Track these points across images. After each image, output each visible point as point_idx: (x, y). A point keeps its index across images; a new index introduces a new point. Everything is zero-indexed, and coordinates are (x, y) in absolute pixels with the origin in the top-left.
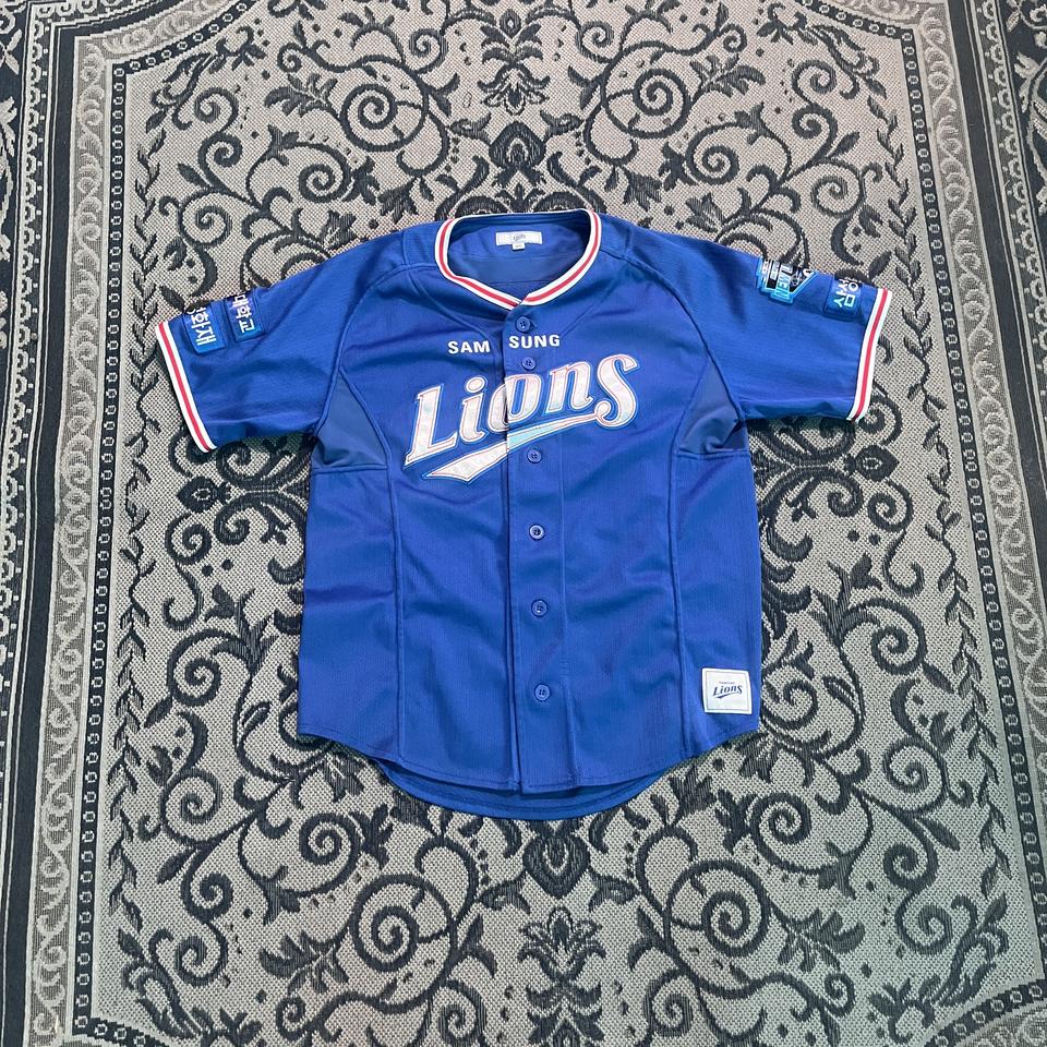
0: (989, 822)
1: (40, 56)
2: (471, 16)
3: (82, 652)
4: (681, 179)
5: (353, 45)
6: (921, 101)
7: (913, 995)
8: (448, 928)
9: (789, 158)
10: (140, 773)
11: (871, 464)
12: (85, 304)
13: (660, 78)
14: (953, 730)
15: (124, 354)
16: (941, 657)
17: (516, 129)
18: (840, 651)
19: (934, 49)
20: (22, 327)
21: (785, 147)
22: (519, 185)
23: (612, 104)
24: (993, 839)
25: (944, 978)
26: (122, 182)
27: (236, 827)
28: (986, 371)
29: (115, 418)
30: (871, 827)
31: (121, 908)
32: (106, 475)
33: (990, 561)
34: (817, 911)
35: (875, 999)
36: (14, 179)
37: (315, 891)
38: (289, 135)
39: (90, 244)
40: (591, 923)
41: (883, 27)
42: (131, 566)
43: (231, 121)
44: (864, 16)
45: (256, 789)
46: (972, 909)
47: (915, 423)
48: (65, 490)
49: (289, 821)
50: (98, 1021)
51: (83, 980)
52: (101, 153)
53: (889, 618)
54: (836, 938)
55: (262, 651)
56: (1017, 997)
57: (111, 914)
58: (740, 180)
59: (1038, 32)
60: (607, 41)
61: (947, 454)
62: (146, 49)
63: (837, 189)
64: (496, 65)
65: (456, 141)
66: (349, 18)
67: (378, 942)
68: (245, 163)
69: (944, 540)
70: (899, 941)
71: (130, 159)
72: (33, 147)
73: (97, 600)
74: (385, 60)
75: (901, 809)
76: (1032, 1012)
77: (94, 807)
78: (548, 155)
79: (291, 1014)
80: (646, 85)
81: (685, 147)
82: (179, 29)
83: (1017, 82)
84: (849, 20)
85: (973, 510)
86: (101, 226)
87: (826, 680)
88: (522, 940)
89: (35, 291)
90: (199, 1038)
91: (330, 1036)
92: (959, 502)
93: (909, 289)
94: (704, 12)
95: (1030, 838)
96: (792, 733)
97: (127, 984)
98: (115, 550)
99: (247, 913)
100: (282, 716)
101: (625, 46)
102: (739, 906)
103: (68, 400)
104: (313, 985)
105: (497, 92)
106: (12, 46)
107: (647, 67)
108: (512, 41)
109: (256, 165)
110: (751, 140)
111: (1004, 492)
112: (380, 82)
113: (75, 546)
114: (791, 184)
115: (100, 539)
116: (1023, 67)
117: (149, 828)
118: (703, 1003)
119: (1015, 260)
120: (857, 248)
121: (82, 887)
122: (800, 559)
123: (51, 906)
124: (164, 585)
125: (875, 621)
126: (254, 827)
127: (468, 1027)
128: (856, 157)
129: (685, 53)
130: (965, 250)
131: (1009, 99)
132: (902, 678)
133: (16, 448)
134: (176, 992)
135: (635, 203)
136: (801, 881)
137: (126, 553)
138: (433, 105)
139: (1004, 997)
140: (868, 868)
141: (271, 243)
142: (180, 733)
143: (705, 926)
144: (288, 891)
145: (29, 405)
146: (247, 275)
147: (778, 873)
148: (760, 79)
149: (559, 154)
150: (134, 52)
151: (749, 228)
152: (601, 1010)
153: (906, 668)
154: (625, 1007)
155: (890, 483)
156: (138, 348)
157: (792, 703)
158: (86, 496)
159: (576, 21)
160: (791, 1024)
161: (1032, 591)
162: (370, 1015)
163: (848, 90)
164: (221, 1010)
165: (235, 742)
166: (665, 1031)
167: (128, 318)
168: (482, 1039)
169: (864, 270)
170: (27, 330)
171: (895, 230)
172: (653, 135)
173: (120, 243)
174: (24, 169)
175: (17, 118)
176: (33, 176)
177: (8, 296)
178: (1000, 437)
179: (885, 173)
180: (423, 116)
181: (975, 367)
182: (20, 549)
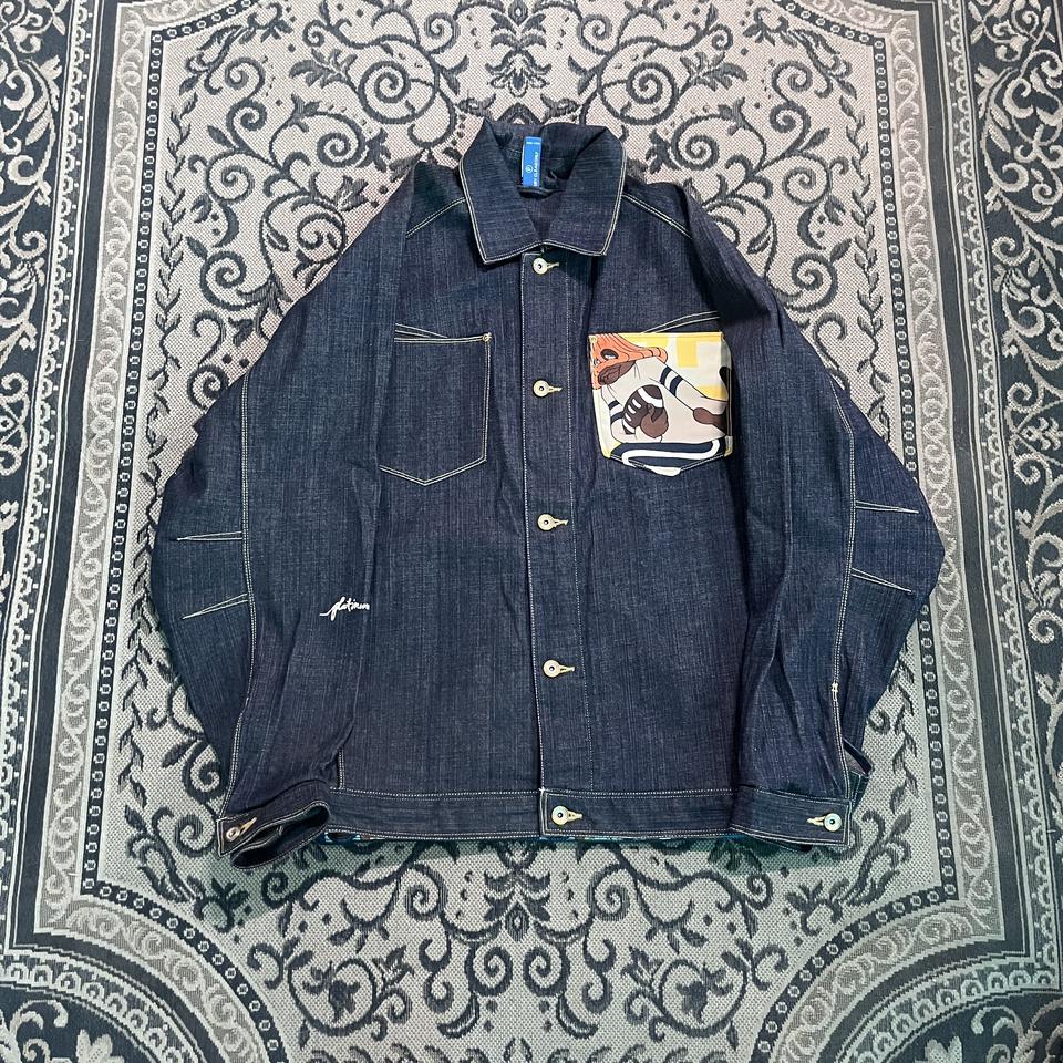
0: (903, 748)
1: (84, 19)
2: (483, 3)
3: (102, 562)
4: (667, 164)
5: (373, 24)
6: (887, 104)
7: (825, 895)
9: (765, 149)
10: (151, 671)
12: (117, 248)
13: (652, 71)
15: (151, 296)
17: (518, 110)
19: (903, 57)
20: (59, 266)
21: (762, 140)
23: (607, 90)
24: (905, 763)
25: (853, 880)
26: (155, 140)
28: (929, 350)
29: (139, 353)
31: (129, 787)
32: (130, 405)
35: (791, 897)
36: (57, 131)
38: (312, 104)
39: (123, 194)
41: (858, 34)
42: (148, 487)
43: (258, 89)
44: (842, 23)
46: (880, 823)
48: (92, 416)
50: (103, 884)
51: (91, 847)
52: (137, 112)
56: (916, 901)
57: (119, 791)
58: (719, 167)
59: (999, 45)
60: (605, 35)
61: (889, 423)
62: (183, 18)
63: (807, 180)
64: (503, 50)
65: (463, 118)
68: (268, 130)
71: (164, 119)
72: (75, 103)
73: (117, 516)
74: (402, 40)
76: (929, 915)
77: (109, 698)
79: (275, 886)
80: (640, 75)
81: (671, 135)
82: (215, 2)
83: (977, 90)
84: (828, 26)
86: (134, 178)
89: (72, 234)
90: (193, 902)
91: (308, 905)
93: (866, 274)
94: (696, 11)
95: (938, 764)
97: (131, 853)
98: (135, 472)
101: (621, 41)
103: (98, 335)
104: (296, 863)
105: (502, 75)
106: (59, 8)
107: (641, 61)
108: (518, 29)
109: (279, 131)
110: (732, 132)
111: (937, 460)
112: (397, 60)
113: (100, 467)
114: (765, 173)
115: (122, 461)
116: (983, 77)
117: (157, 719)
118: (639, 894)
119: (962, 251)
120: (821, 234)
121: (94, 767)
123: (67, 781)
127: (431, 905)
128: (826, 150)
129: (676, 48)
130: (918, 242)
131: (968, 105)
133: (49, 377)
134: (173, 862)
137: (145, 476)
138: (443, 82)
139: (906, 900)
141: (290, 202)
145: (63, 338)
146: (266, 231)
148: (743, 76)
150: (172, 21)
151: (725, 212)
152: (549, 895)
154: (571, 893)
156: (163, 291)
158: (111, 422)
159: (578, 13)
160: (716, 915)
162: (345, 890)
163: (822, 90)
166: (605, 916)
167: (155, 263)
168: (442, 915)
169: (826, 254)
170: (63, 270)
171: (856, 220)
172: (642, 122)
173: (151, 195)
174: (66, 123)
175: (62, 75)
176: (73, 130)
177: (47, 238)
178: (937, 410)
179: (851, 166)
180: (434, 93)
181: (920, 346)
182: (50, 467)
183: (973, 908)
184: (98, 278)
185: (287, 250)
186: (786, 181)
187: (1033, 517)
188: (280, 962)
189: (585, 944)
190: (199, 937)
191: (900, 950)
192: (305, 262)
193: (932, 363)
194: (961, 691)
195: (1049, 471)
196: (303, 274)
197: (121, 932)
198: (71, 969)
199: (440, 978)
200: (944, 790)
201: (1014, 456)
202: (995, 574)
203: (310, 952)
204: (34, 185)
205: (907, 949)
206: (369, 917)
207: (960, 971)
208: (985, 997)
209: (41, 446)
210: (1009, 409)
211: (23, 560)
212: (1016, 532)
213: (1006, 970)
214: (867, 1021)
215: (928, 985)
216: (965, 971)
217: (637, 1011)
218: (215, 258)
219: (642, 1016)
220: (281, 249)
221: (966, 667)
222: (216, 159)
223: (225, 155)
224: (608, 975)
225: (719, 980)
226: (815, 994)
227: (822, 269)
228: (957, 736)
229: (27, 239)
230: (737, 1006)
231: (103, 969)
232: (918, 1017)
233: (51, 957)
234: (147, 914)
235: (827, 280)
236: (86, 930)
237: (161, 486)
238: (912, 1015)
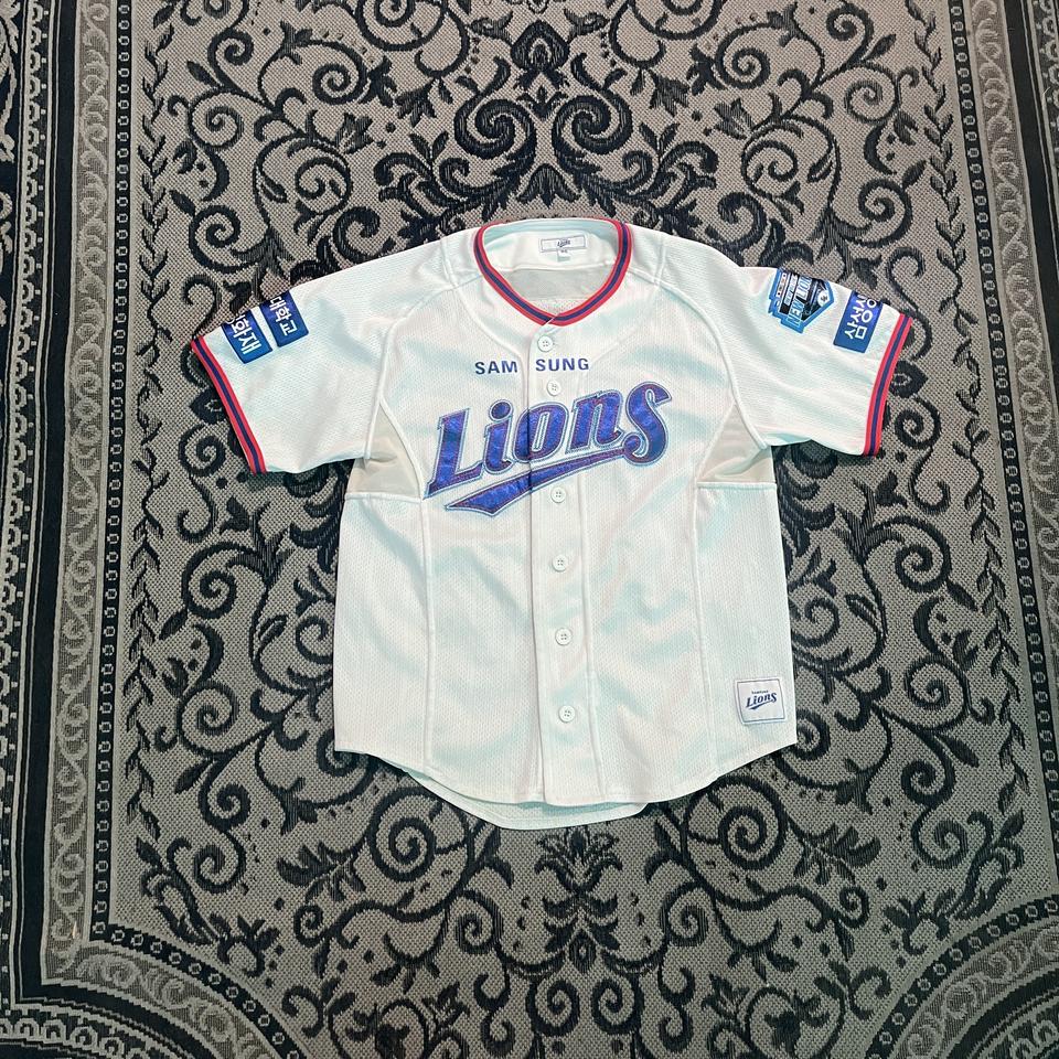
0: (1009, 740)
3: (95, 564)
4: (710, 83)
6: (960, 3)
7: (929, 908)
8: (465, 841)
9: (823, 62)
10: (156, 685)
12: (92, 207)
14: (976, 648)
15: (134, 260)
16: (964, 575)
17: (539, 28)
18: (863, 569)
20: (28, 231)
21: (818, 50)
22: (541, 88)
23: (639, 2)
24: (1012, 756)
25: (959, 892)
26: (128, 81)
27: (253, 739)
28: (1019, 286)
29: (125, 326)
30: (890, 744)
31: (139, 817)
32: (117, 385)
33: (1018, 480)
34: (834, 825)
35: (890, 912)
36: (17, 77)
37: (333, 802)
38: (303, 32)
39: (95, 144)
40: (608, 836)
42: (143, 477)
43: (242, 16)
45: (273, 701)
46: (988, 825)
47: (946, 338)
48: (75, 399)
49: (306, 733)
50: (115, 927)
51: (101, 886)
52: (107, 49)
53: (913, 536)
54: (852, 852)
55: (278, 565)
56: (1032, 912)
57: (129, 822)
58: (771, 84)
61: (978, 369)
63: (872, 94)
65: (476, 41)
67: (395, 853)
68: (257, 61)
69: (971, 457)
70: (915, 855)
71: (137, 56)
72: (37, 43)
73: (110, 511)
75: (921, 726)
76: (1047, 927)
77: (110, 718)
78: (572, 57)
79: (309, 921)
81: (714, 50)
85: (1002, 427)
86: (108, 127)
87: (848, 597)
88: (539, 852)
89: (41, 194)
90: (217, 944)
91: (347, 942)
92: (988, 419)
93: (944, 199)
95: (1049, 756)
96: (813, 651)
97: (145, 891)
98: (127, 461)
99: (265, 823)
100: (299, 630)
102: (756, 820)
103: (76, 308)
104: (331, 894)
109: (268, 64)
110: (784, 42)
111: (1035, 409)
113: (87, 457)
114: (823, 89)
115: (112, 449)
117: (166, 738)
118: (718, 914)
119: (1054, 169)
120: (891, 157)
121: (99, 797)
122: (825, 476)
123: (69, 814)
124: (178, 496)
125: (899, 539)
126: (271, 739)
127: (485, 936)
128: (893, 60)
130: (1003, 158)
132: (926, 596)
133: (23, 356)
134: (194, 899)
135: (662, 108)
136: (819, 797)
137: (138, 464)
138: (452, 1)
139: (1020, 911)
140: (886, 784)
141: (285, 146)
142: (196, 645)
143: (722, 840)
144: (305, 802)
145: (37, 311)
146: (260, 180)
147: (796, 788)
149: (584, 55)
151: (779, 135)
152: (617, 920)
153: (929, 587)
154: (641, 918)
155: (917, 400)
156: (149, 255)
157: (813, 621)
158: (97, 406)
160: (806, 936)
162: (388, 923)
164: (240, 918)
165: (251, 655)
166: (680, 941)
167: (137, 223)
168: (498, 948)
169: (898, 179)
170: (33, 235)
171: (929, 137)
172: (681, 36)
173: (127, 145)
174: (28, 66)
175: (20, 13)
176: (36, 74)
177: (13, 199)
178: (1032, 353)
179: (922, 78)
180: (442, 14)
181: (1009, 281)
182: (30, 459)
184: (73, 243)
185: (285, 201)
186: (849, 98)
188: (319, 1007)
189: (659, 974)
190: (226, 982)
191: (1015, 967)
192: (306, 214)
196: (305, 227)
197: (138, 981)
198: (86, 1023)
199: (502, 1014)
203: (352, 994)
205: (1023, 966)
206: (415, 953)
209: (18, 435)
214: (981, 1049)
217: (722, 1048)
218: (205, 214)
219: (728, 1052)
220: (278, 201)
222: (199, 100)
223: (208, 95)
224: (686, 1008)
225: (812, 1010)
226: (923, 1021)
227: (894, 197)
230: (833, 1039)
231: (122, 1023)
232: (1039, 1041)
233: (62, 1010)
234: (165, 960)
235: (900, 209)
236: (99, 980)
237: (156, 475)
238: (1032, 1040)
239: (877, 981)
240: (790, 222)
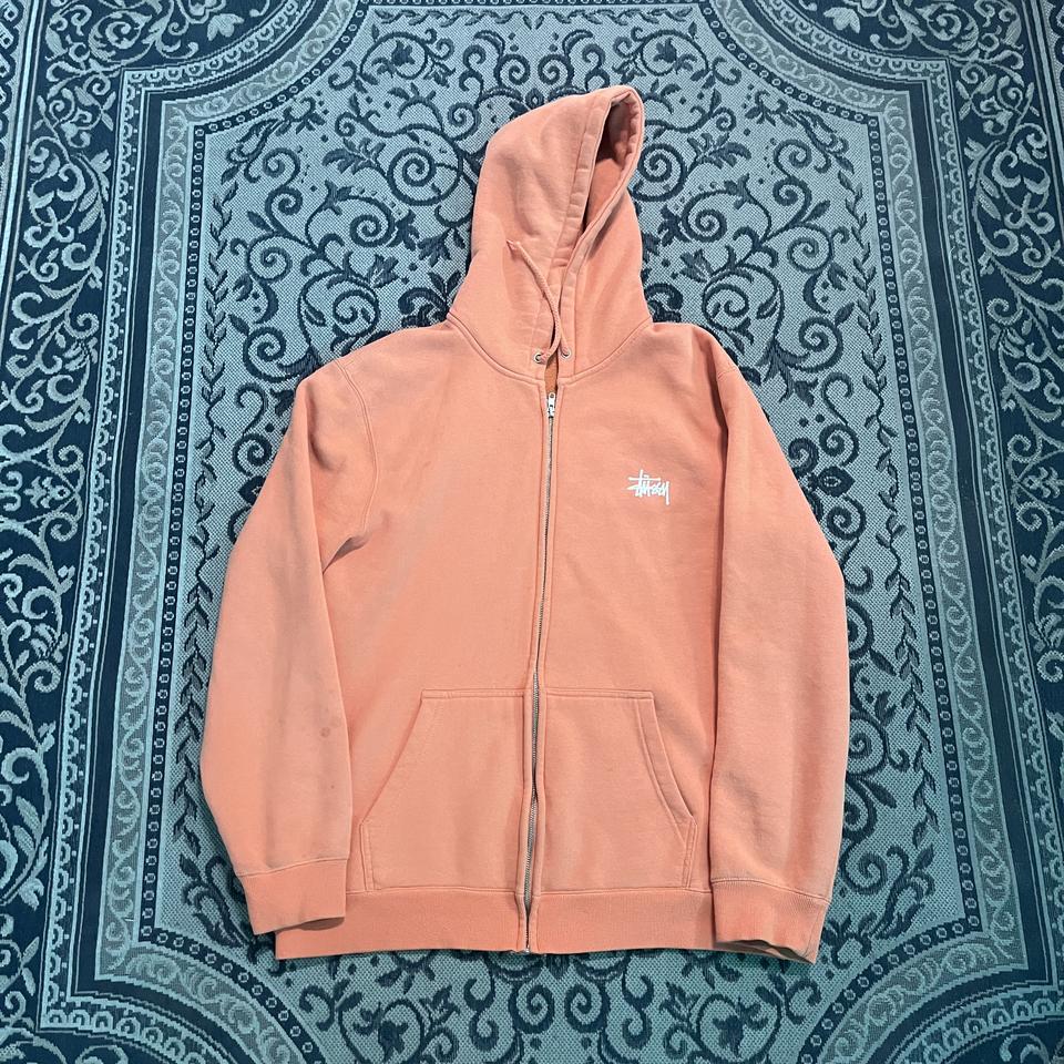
0: (922, 785)
1: (131, 115)
2: (502, 93)
3: (154, 621)
4: (678, 237)
5: (400, 115)
6: (882, 177)
7: (853, 929)
9: (770, 221)
11: (831, 482)
12: (164, 327)
13: (662, 151)
14: (895, 706)
15: (196, 370)
16: (885, 645)
19: (895, 134)
20: (111, 345)
21: (766, 213)
24: (925, 799)
25: (880, 915)
26: (199, 225)
28: (932, 406)
29: (187, 424)
31: (183, 837)
32: (179, 473)
33: (929, 566)
36: (107, 219)
38: (343, 189)
41: (853, 113)
42: (197, 550)
43: (294, 176)
44: (839, 104)
46: (904, 857)
47: (871, 448)
48: (143, 484)
50: (160, 930)
51: (149, 896)
52: (182, 200)
56: (942, 933)
57: (174, 841)
58: (727, 239)
59: (986, 120)
61: (896, 474)
62: (223, 114)
63: (810, 249)
66: (396, 92)
68: (304, 214)
69: (891, 547)
70: (842, 883)
71: (207, 207)
72: (124, 193)
73: (168, 578)
74: (428, 128)
76: (955, 946)
77: (163, 751)
80: (650, 156)
81: (681, 210)
82: (253, 98)
83: (966, 162)
84: (824, 106)
85: (916, 523)
86: (180, 261)
89: (123, 315)
90: (246, 947)
92: (905, 516)
93: (869, 335)
94: (701, 96)
95: (956, 799)
97: (186, 901)
98: (185, 536)
103: (148, 408)
106: (107, 106)
107: (651, 142)
109: (314, 214)
110: (738, 206)
111: (943, 509)
112: (422, 146)
113: (151, 532)
114: (771, 244)
115: (172, 526)
116: (971, 150)
119: (959, 312)
120: (825, 299)
121: (150, 818)
123: (125, 832)
128: (827, 221)
129: (683, 130)
130: (917, 304)
131: (959, 176)
132: (852, 663)
133: (103, 448)
134: (227, 908)
137: (194, 539)
138: (466, 166)
139: (932, 932)
141: (326, 280)
145: (115, 411)
146: (304, 307)
148: (747, 155)
150: (213, 117)
151: (734, 280)
153: (855, 655)
155: (846, 499)
156: (208, 366)
158: (161, 490)
161: (963, 592)
163: (821, 165)
167: (201, 340)
168: (486, 956)
169: (831, 318)
170: (115, 348)
171: (857, 284)
172: (653, 199)
173: (196, 277)
174: (116, 212)
175: (111, 167)
176: (123, 218)
177: (100, 319)
178: (942, 462)
180: (458, 176)
181: (923, 402)
182: (104, 533)
183: (995, 938)
184: (148, 355)
185: (324, 325)
187: (1038, 561)
188: (330, 1004)
189: (623, 981)
190: (253, 981)
191: (928, 981)
192: (341, 336)
193: (935, 418)
194: (976, 729)
195: (1050, 518)
196: (340, 347)
197: (178, 977)
198: (131, 1014)
199: (484, 1017)
200: (963, 825)
201: (1016, 505)
202: (1005, 616)
203: (360, 994)
204: (86, 270)
205: (935, 980)
206: (415, 959)
207: (986, 1001)
208: (1011, 1025)
209: (96, 513)
210: (1010, 460)
211: (80, 621)
212: (1023, 576)
213: (1030, 998)
214: (899, 1052)
215: (957, 1014)
216: (991, 1000)
217: (675, 1044)
218: (257, 334)
219: (681, 1051)
220: (318, 325)
221: (980, 707)
222: (256, 242)
223: (264, 238)
224: (647, 1010)
225: (754, 1015)
226: (848, 1026)
227: (827, 331)
228: (974, 772)
229: (81, 320)
230: (772, 1040)
231: (161, 1014)
232: (948, 1046)
233: (110, 1003)
234: (202, 960)
235: (833, 342)
236: (144, 976)
237: (209, 548)
238: (942, 1044)
239: (809, 992)
240: (742, 351)
